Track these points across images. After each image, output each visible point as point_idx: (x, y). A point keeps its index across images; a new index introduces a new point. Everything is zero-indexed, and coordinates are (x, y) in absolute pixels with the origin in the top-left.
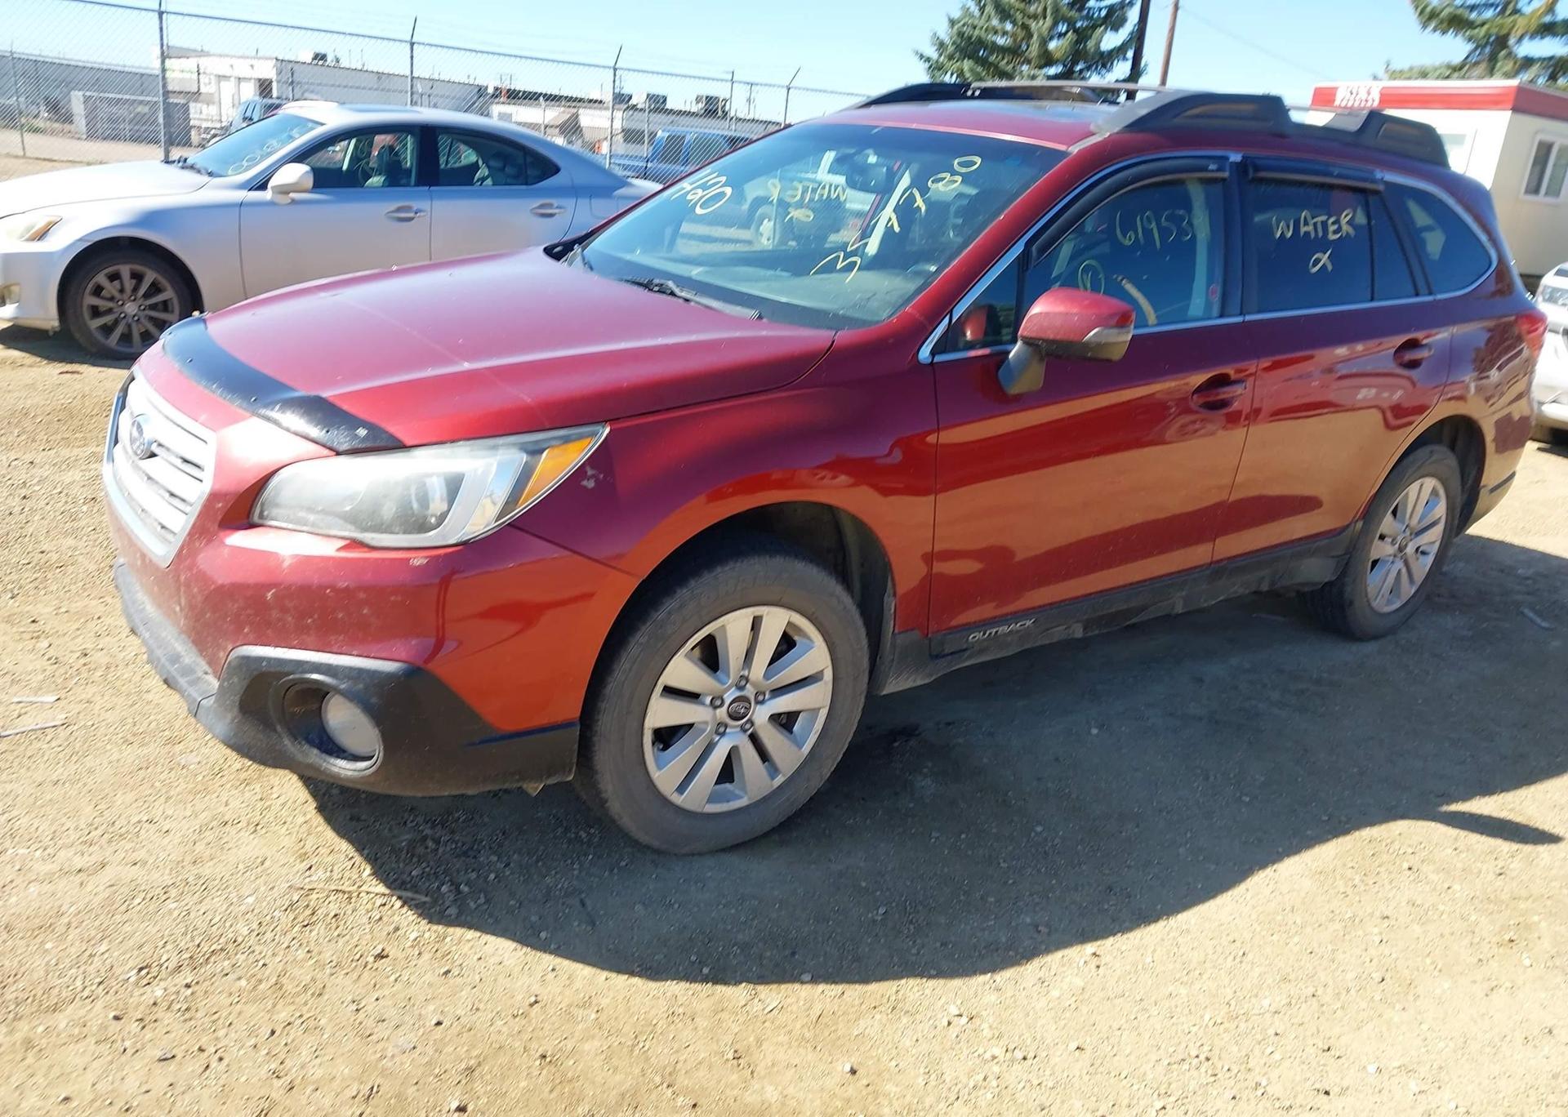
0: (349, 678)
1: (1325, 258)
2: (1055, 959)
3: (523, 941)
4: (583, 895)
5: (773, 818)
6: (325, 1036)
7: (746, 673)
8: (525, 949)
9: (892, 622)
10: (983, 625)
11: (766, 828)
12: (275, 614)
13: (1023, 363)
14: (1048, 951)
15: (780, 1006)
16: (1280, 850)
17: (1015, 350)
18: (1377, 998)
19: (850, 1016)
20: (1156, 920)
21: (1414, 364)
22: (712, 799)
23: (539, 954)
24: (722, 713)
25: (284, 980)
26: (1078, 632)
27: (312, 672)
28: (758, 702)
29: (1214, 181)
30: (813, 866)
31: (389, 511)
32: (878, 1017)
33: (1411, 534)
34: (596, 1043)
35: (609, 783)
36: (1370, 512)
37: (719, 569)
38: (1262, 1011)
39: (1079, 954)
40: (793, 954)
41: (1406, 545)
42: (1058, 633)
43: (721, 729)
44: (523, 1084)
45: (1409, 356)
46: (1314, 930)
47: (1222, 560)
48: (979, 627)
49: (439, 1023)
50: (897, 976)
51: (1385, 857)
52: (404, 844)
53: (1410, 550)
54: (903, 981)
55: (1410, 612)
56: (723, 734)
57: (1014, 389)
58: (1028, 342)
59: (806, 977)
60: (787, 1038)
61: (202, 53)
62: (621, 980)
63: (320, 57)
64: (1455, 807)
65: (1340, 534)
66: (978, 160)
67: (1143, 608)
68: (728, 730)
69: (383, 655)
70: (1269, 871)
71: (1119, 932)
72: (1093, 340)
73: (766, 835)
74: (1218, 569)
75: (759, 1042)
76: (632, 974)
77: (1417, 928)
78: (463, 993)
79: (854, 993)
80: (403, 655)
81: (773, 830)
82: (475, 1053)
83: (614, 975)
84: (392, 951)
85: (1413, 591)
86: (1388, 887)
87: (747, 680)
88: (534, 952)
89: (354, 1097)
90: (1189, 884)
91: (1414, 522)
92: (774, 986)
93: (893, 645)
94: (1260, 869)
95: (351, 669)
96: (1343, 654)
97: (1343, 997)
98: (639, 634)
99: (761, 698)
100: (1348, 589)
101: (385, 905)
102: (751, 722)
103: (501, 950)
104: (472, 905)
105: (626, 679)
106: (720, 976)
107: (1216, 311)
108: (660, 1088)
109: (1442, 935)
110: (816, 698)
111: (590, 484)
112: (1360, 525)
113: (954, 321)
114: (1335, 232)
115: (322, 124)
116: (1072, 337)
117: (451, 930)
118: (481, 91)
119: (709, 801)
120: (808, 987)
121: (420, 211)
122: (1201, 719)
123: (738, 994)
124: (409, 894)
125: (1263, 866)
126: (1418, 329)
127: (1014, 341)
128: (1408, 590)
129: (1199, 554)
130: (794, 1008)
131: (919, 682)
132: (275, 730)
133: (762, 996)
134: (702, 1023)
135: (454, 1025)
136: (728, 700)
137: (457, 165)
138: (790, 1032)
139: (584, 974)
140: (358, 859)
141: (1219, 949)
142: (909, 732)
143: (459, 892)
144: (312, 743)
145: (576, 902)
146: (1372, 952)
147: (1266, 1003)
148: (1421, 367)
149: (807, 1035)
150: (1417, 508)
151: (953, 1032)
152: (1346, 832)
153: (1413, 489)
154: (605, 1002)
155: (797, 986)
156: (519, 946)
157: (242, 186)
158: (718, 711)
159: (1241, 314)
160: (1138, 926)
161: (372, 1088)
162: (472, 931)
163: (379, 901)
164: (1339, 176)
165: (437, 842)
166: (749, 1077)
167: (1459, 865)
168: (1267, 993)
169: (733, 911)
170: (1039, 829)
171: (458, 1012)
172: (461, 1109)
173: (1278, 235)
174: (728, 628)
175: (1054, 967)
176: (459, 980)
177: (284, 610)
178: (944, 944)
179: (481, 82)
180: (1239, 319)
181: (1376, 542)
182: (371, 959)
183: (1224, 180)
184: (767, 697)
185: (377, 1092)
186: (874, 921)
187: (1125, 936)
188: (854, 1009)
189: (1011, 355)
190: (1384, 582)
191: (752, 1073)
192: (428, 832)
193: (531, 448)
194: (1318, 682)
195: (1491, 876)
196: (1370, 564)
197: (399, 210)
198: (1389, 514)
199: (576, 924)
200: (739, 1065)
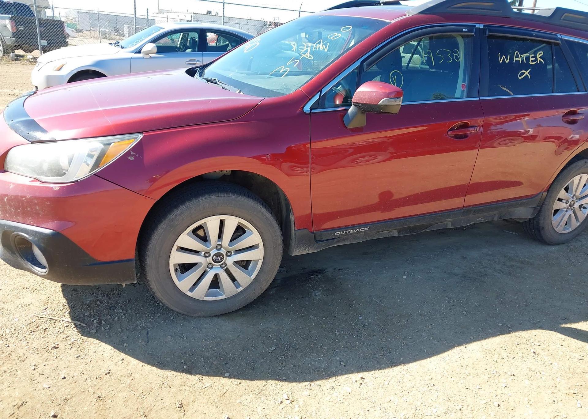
0: (33, 235)
1: (527, 73)
2: (342, 379)
3: (115, 347)
4: (149, 330)
5: (238, 304)
6: (17, 378)
7: (220, 243)
8: (115, 350)
9: (294, 225)
10: (342, 229)
11: (235, 308)
12: (8, 207)
13: (355, 115)
14: (341, 374)
15: (210, 386)
16: (472, 338)
17: (351, 109)
18: (492, 415)
19: (239, 394)
20: (397, 366)
21: (574, 122)
22: (207, 295)
23: (120, 352)
24: (210, 260)
25: (13, 354)
26: (396, 235)
27: (20, 232)
28: (227, 256)
29: (468, 36)
30: (251, 326)
31: (45, 167)
32: (251, 396)
33: (577, 199)
34: (125, 394)
35: (154, 286)
36: (551, 189)
37: (201, 198)
38: (431, 414)
39: (355, 377)
40: (227, 363)
41: (574, 204)
42: (385, 234)
43: (210, 266)
44: (86, 408)
45: (572, 118)
46: (473, 377)
47: (469, 206)
48: (340, 229)
49: (64, 378)
50: (267, 379)
51: (524, 346)
52: (88, 302)
53: (576, 206)
54: (269, 381)
55: (576, 234)
56: (211, 268)
57: (350, 126)
58: (357, 105)
59: (227, 375)
60: (206, 401)
61: (170, 12)
62: (148, 367)
63: (209, 13)
64: (569, 325)
65: (534, 197)
66: (351, 27)
67: (431, 225)
68: (214, 267)
69: (45, 226)
70: (462, 348)
71: (377, 369)
72: (383, 104)
73: (236, 311)
74: (466, 210)
75: (194, 401)
76: (154, 365)
77: (527, 383)
78: (81, 366)
79: (245, 383)
80: (52, 227)
81: (240, 309)
82: (72, 393)
83: (146, 365)
84: (61, 346)
85: (578, 225)
86: (520, 360)
87: (222, 247)
88: (118, 351)
89: (14, 406)
90: (421, 349)
91: (578, 194)
92: (211, 378)
93: (295, 235)
94: (458, 346)
95: (33, 231)
96: (540, 250)
97: (475, 412)
98: (162, 224)
99: (229, 254)
100: (541, 222)
101: (68, 326)
102: (225, 263)
103: (106, 349)
104: (103, 329)
105: (157, 242)
106: (190, 371)
107: (465, 95)
108: (141, 417)
109: (539, 387)
110: (257, 255)
111: (132, 159)
112: (545, 194)
113: (322, 95)
114: (533, 61)
115: (163, 29)
116: (374, 103)
117: (90, 339)
118: (265, 23)
119: (205, 296)
120: (226, 379)
121: (198, 61)
122: (458, 275)
123: (194, 379)
124: (79, 323)
125: (460, 344)
126: (575, 106)
127: (351, 105)
128: (575, 224)
129: (457, 202)
130: (216, 388)
131: (311, 252)
132: (15, 254)
133: (204, 381)
134: (173, 389)
135: (70, 380)
136: (212, 255)
137: (220, 45)
138: (209, 398)
139: (134, 363)
140: (67, 306)
141: (423, 382)
142: (320, 271)
143: (101, 323)
144: (28, 260)
145: (144, 332)
146: (499, 392)
147: (435, 411)
148: (577, 124)
149: (216, 400)
150: (579, 187)
151: (282, 406)
152: (509, 332)
153: (576, 179)
154: (137, 376)
155: (222, 378)
156: (113, 348)
157: (132, 52)
158: (207, 258)
159: (478, 97)
160: (388, 367)
161: (23, 403)
162: (98, 340)
163: (66, 325)
164: (536, 36)
165: (101, 302)
166: (183, 416)
167: (561, 353)
168: (437, 406)
169: (208, 343)
170: (361, 318)
171: (75, 374)
172: (55, 416)
173: (501, 62)
174: (207, 223)
175: (341, 382)
176: (82, 360)
177: (11, 206)
178: (295, 366)
179: (266, 20)
180: (478, 99)
181: (556, 201)
182: (50, 348)
183: (472, 36)
184: (232, 254)
185: (25, 405)
186: (268, 353)
187: (380, 371)
188: (242, 391)
189: (349, 111)
190: (562, 220)
191: (184, 414)
192: (100, 298)
193: (105, 142)
194: (522, 262)
195: (576, 360)
196: (553, 211)
197: (190, 61)
198: (563, 189)
199: (140, 341)
200: (180, 410)
